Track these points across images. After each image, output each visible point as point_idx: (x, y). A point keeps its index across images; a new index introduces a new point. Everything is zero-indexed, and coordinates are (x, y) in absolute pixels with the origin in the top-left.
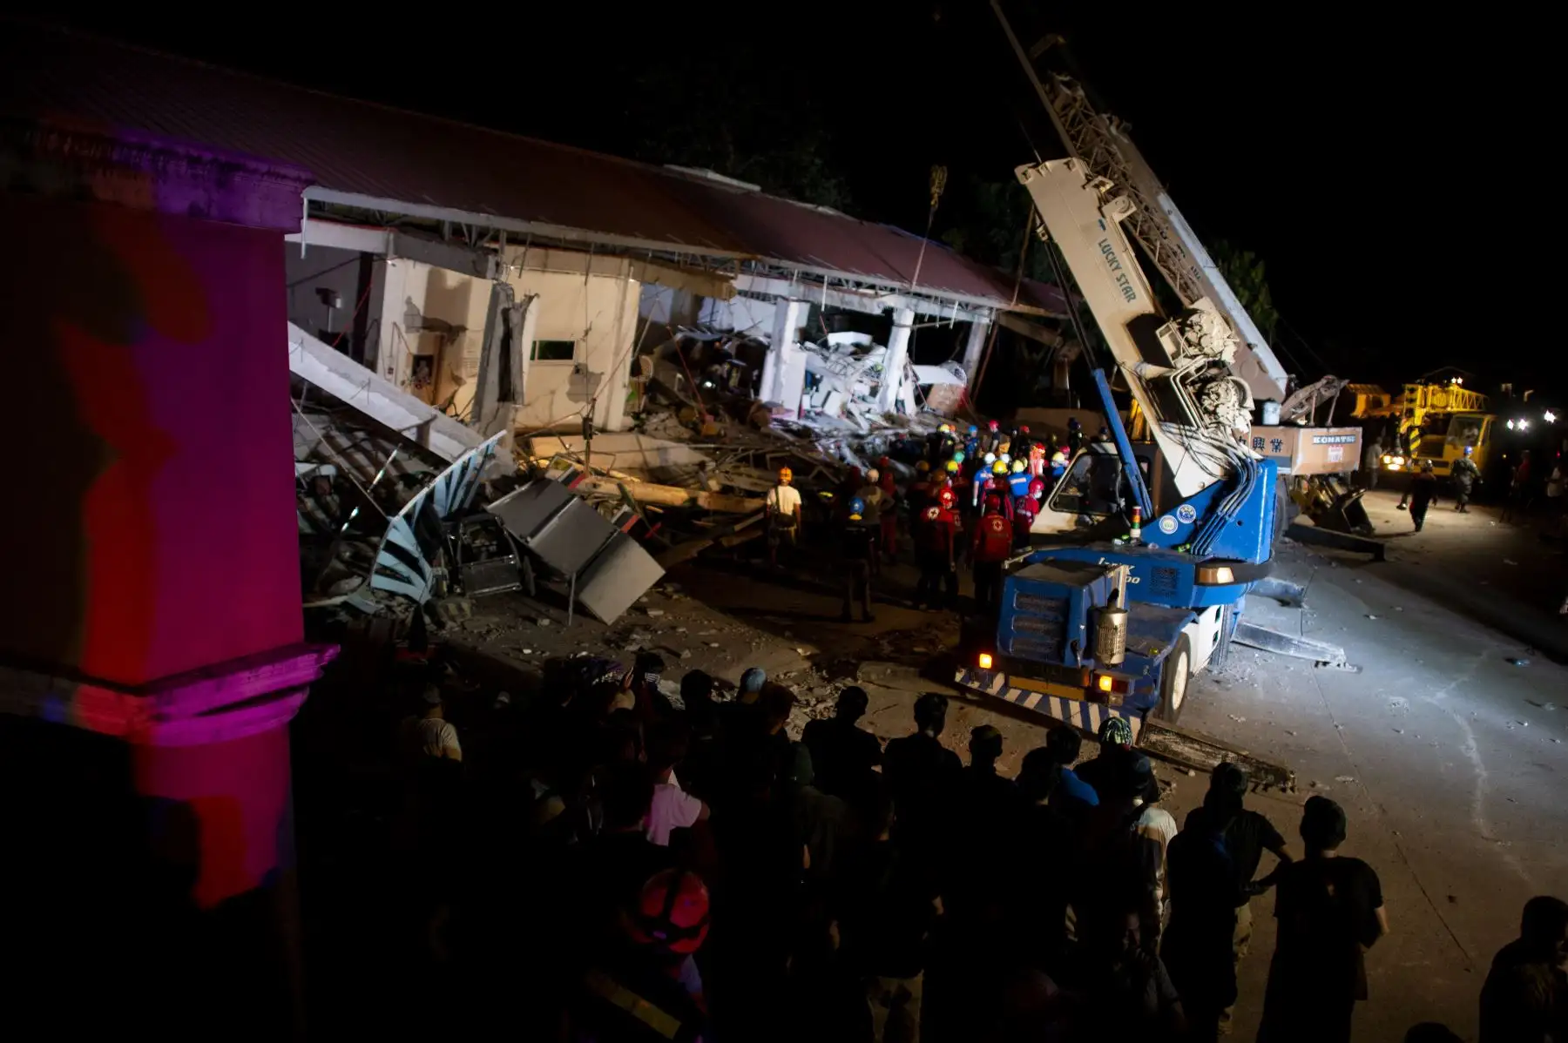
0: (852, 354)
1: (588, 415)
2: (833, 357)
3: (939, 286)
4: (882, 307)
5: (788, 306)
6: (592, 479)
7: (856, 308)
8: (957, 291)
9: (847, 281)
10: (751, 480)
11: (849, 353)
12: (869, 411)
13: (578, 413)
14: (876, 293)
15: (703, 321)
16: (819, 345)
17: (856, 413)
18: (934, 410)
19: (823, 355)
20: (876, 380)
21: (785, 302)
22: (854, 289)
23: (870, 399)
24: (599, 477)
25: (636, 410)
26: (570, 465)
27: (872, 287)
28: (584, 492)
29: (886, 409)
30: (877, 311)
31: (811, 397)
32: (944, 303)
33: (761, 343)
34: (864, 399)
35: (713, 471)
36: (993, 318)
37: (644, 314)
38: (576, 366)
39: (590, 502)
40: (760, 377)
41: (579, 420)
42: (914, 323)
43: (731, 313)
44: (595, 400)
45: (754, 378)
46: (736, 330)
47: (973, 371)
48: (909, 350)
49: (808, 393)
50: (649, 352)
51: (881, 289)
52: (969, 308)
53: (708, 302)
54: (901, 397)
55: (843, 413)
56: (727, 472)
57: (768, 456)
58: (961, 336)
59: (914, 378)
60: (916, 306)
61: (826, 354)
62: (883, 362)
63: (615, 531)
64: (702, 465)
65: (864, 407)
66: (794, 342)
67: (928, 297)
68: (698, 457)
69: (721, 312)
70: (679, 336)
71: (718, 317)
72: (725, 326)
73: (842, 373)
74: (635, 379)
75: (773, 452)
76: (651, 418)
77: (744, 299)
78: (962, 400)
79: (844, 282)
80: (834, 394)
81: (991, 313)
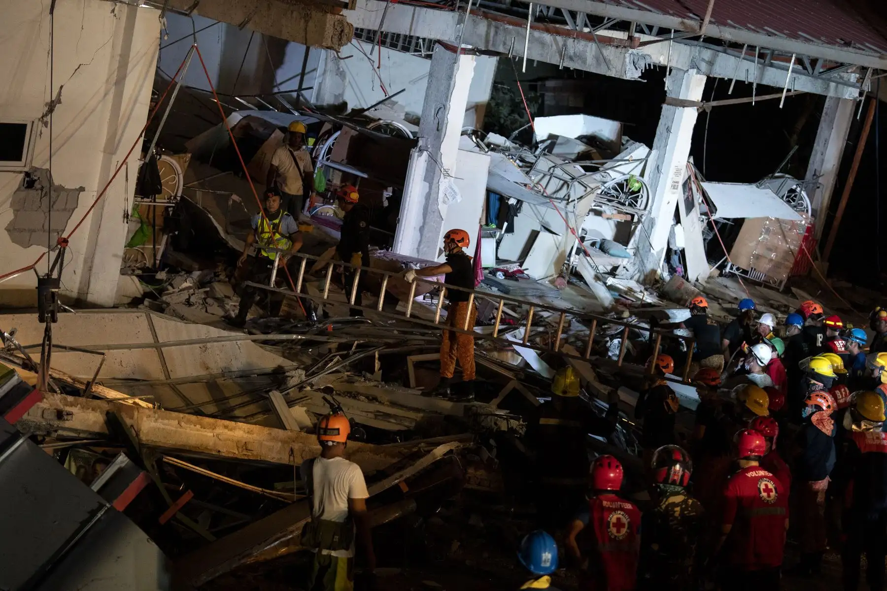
0: (580, 157)
1: (49, 275)
2: (543, 164)
3: (758, 26)
4: (642, 65)
5: (455, 61)
6: (55, 400)
7: (591, 66)
8: (794, 36)
9: (573, 15)
10: (374, 407)
11: (573, 157)
12: (613, 272)
13: (31, 267)
14: (630, 38)
15: (283, 88)
16: (514, 141)
17: (588, 275)
18: (745, 272)
19: (522, 160)
20: (630, 210)
21: (448, 53)
22: (586, 30)
23: (617, 248)
24: (70, 398)
25: (149, 264)
26: (12, 373)
27: (623, 25)
28: (38, 427)
29: (649, 267)
30: (633, 74)
31: (498, 243)
32: (765, 57)
33: (399, 133)
34: (603, 248)
35: (301, 387)
36: (867, 87)
37: (169, 73)
38: (27, 174)
39: (48, 449)
40: (397, 201)
41: (30, 281)
42: (706, 96)
43: (341, 74)
44: (65, 241)
45: (386, 204)
46: (350, 107)
47: (824, 195)
48: (695, 151)
49: (492, 236)
50: (175, 150)
51: (642, 31)
52: (819, 68)
53: (294, 52)
54: (679, 243)
55: (561, 275)
56: (328, 390)
57: (412, 359)
58: (800, 124)
59: (705, 208)
60: (711, 63)
61: (529, 157)
62: (642, 174)
63: (101, 506)
64: (278, 378)
65: (604, 263)
66: (463, 133)
67: (736, 46)
68: (270, 360)
69: (320, 71)
70: (236, 117)
71: (314, 80)
72: (328, 99)
73: (562, 194)
74: (147, 201)
75: (421, 351)
76: (177, 280)
77: (367, 47)
78: (801, 250)
79: (567, 17)
80: (543, 236)
81: (861, 80)
